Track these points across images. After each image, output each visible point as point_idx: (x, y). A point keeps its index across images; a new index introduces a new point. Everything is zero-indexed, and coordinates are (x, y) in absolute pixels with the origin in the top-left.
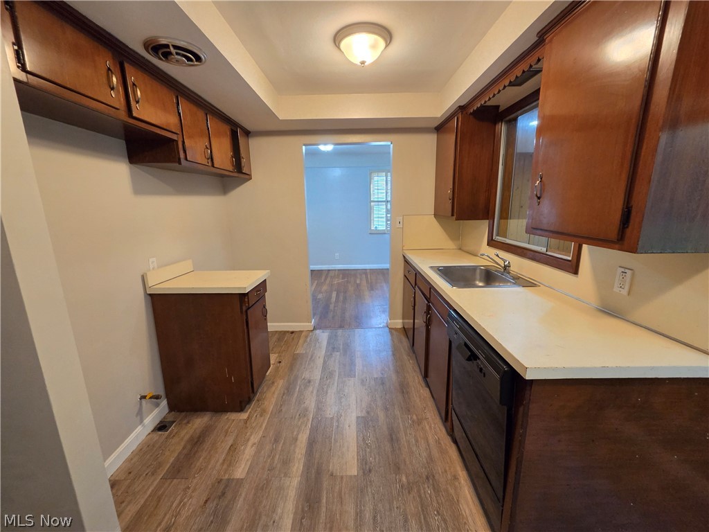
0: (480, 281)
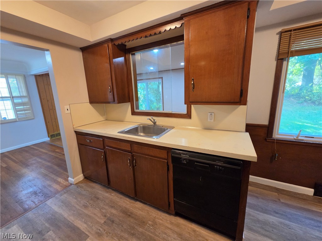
0: (141, 133)
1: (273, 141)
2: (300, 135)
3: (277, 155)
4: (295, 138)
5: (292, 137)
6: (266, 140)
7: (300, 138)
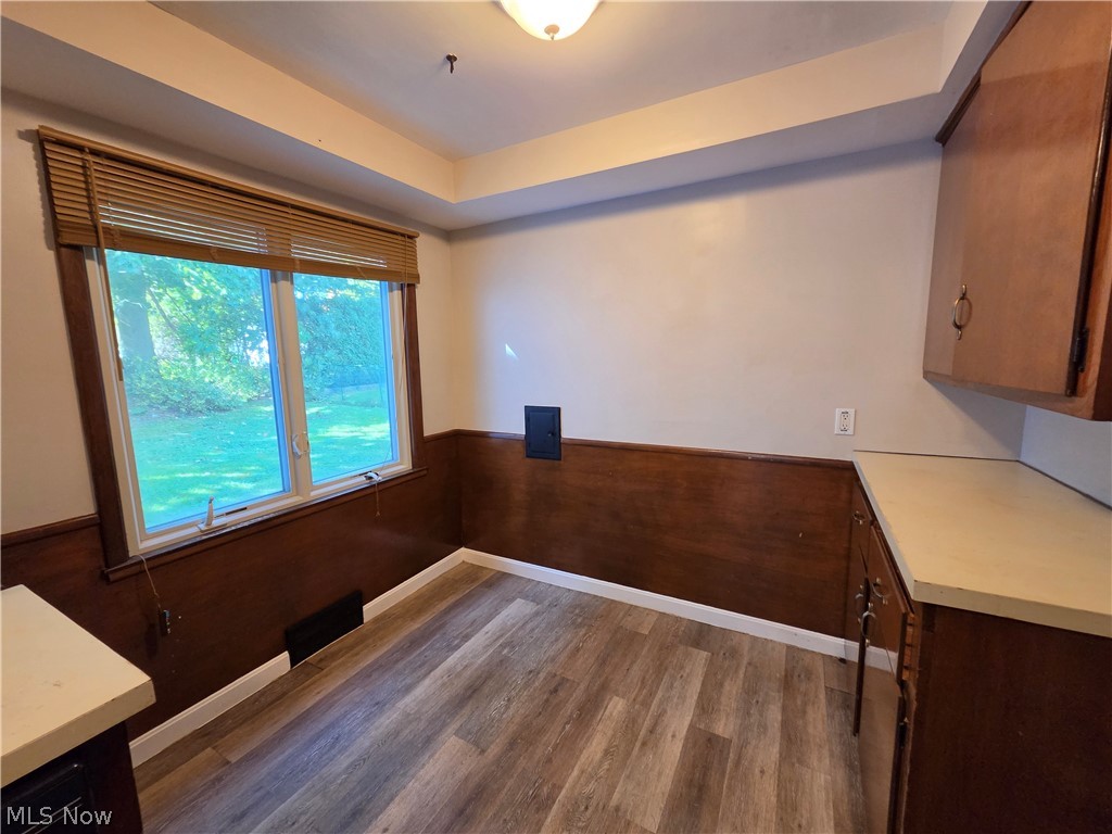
1: (137, 569)
2: (215, 513)
3: (168, 615)
4: (203, 527)
5: (194, 530)
6: (105, 577)
7: (216, 523)
